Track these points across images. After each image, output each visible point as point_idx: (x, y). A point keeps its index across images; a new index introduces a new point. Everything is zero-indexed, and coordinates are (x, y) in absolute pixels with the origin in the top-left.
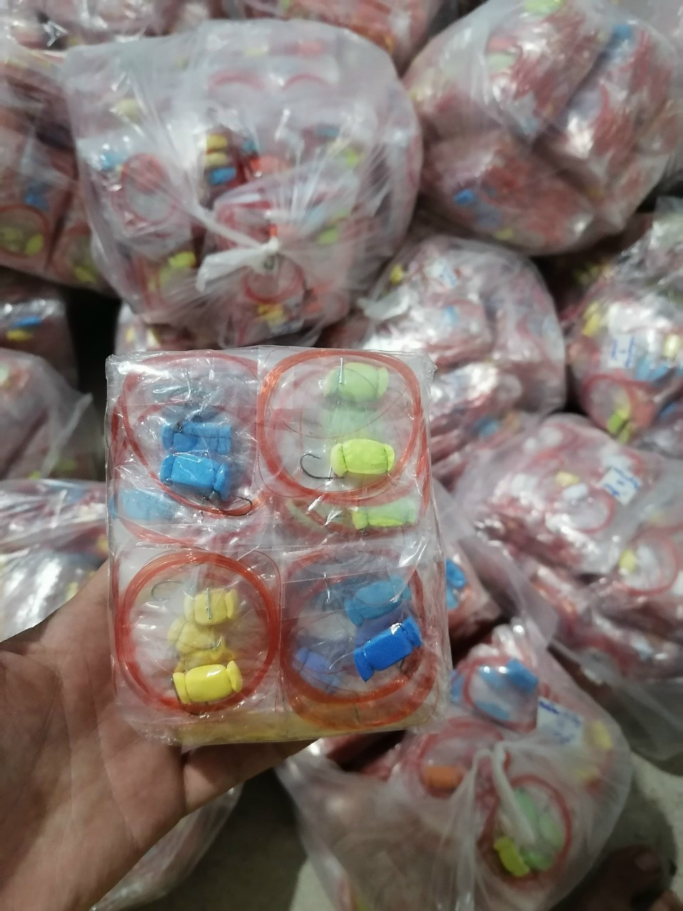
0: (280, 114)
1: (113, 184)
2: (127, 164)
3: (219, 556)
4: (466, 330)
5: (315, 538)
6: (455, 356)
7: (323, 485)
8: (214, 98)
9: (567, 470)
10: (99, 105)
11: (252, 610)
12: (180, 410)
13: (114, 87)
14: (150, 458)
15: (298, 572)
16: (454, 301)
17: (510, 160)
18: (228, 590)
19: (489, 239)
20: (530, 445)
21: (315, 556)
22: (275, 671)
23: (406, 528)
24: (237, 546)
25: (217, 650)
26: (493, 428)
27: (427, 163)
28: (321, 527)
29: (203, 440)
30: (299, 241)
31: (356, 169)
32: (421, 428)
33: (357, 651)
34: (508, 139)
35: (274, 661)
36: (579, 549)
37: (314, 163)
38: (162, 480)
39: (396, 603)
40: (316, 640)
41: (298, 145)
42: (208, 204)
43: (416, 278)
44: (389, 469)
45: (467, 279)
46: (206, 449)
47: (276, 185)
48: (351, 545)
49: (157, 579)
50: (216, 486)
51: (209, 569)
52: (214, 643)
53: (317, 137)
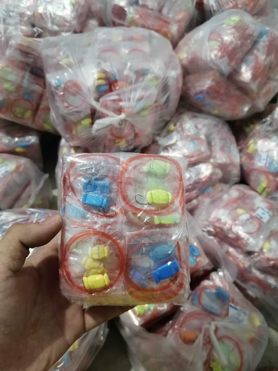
0: (126, 65)
1: (60, 92)
2: (66, 84)
3: (102, 232)
4: (200, 150)
5: (140, 227)
6: (195, 161)
7: (143, 207)
8: (100, 58)
9: (241, 208)
10: (55, 61)
11: (114, 254)
12: (90, 176)
13: (61, 54)
14: (78, 194)
15: (133, 240)
16: (195, 138)
17: (218, 83)
18: (105, 246)
19: (209, 114)
20: (226, 197)
21: (140, 234)
22: (122, 279)
23: (175, 225)
24: (110, 229)
25: (100, 269)
26: (210, 190)
27: (184, 84)
28: (142, 223)
29: (98, 188)
30: (133, 114)
31: (156, 87)
32: (182, 186)
33: (154, 272)
34: (217, 74)
35: (122, 274)
36: (246, 241)
37: (139, 84)
38: (82, 203)
39: (170, 254)
40: (139, 267)
41: (133, 77)
42: (97, 100)
43: (179, 129)
44: (169, 202)
45: (200, 130)
46: (99, 191)
47: (124, 92)
48: (153, 230)
49: (78, 240)
50: (103, 205)
51: (98, 237)
52: (99, 266)
53: (141, 74)
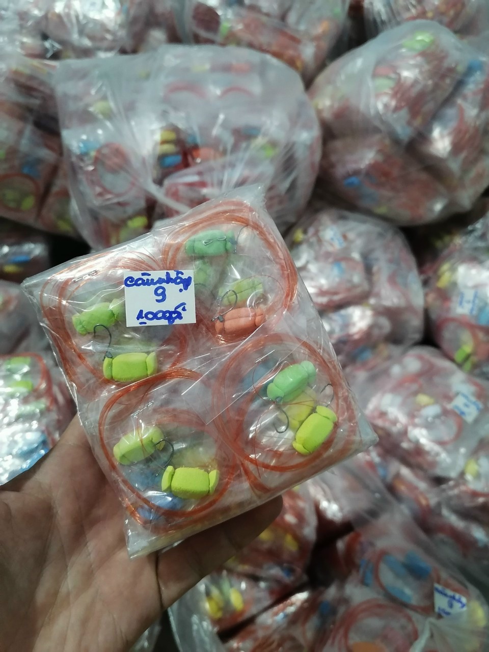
0: (216, 117)
1: (88, 165)
2: (99, 151)
4: (350, 281)
6: (341, 300)
8: (168, 103)
9: (425, 393)
10: (81, 104)
13: (93, 92)
16: (341, 258)
17: (388, 158)
19: (368, 213)
20: (396, 370)
26: (368, 355)
27: (325, 155)
31: (272, 160)
34: (387, 142)
36: (434, 456)
37: (240, 154)
41: (229, 140)
42: (159, 182)
43: (313, 240)
45: (351, 242)
47: (211, 170)
53: (244, 135)
